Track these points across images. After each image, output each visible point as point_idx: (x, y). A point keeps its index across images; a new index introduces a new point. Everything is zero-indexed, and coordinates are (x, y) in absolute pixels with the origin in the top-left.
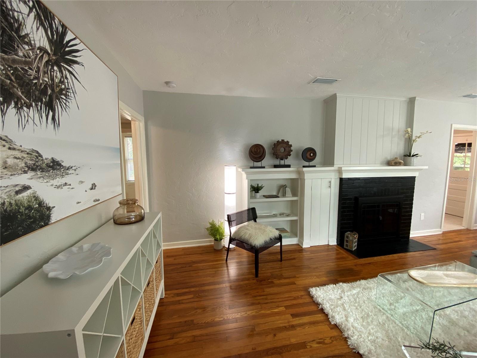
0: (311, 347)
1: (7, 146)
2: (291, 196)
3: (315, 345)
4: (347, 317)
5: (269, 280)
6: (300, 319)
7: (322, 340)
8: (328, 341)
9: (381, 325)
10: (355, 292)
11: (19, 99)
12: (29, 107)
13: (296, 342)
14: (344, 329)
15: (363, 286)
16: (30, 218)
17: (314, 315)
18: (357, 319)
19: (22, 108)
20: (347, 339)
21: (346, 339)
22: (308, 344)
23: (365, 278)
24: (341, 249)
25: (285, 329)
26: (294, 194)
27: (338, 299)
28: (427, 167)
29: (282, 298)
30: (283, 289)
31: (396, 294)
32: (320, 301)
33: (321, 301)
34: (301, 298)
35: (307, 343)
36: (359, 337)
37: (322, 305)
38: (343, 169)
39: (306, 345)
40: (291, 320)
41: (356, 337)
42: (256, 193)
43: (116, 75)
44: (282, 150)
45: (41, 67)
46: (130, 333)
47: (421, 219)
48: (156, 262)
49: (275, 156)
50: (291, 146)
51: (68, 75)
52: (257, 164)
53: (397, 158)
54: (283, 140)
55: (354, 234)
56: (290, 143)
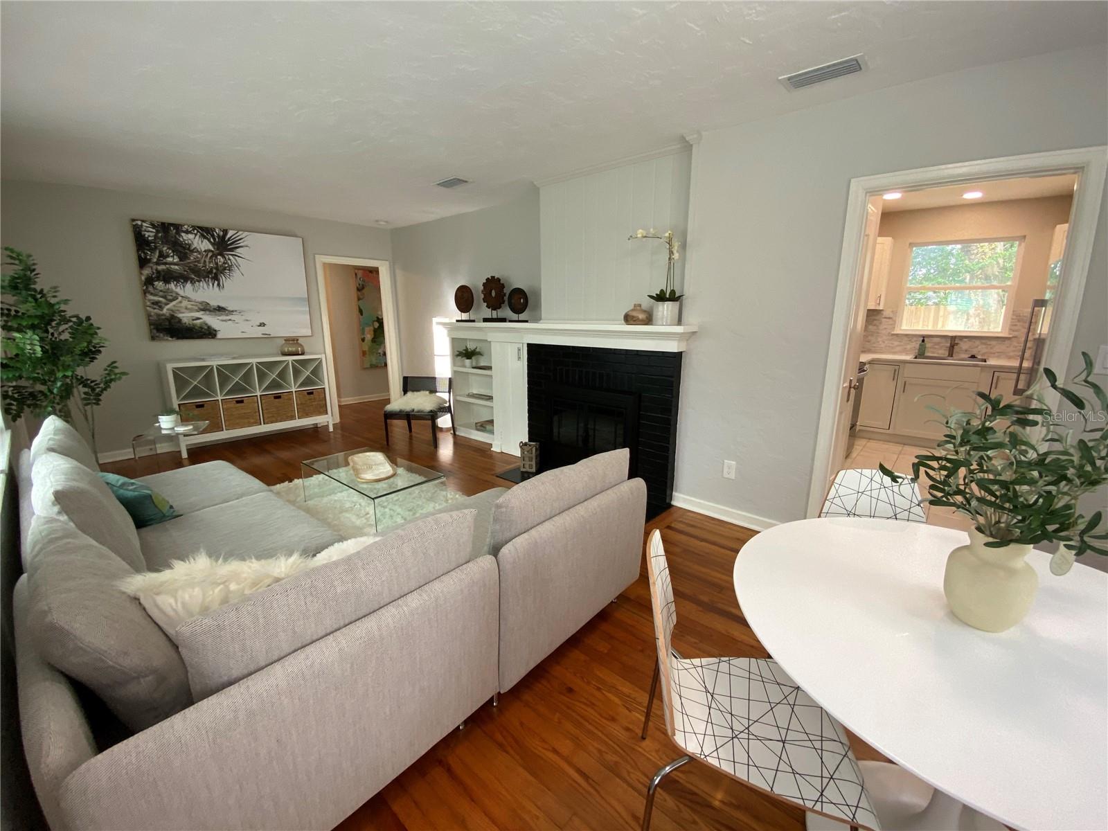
1: (187, 300)
11: (193, 279)
12: (199, 281)
16: (202, 332)
19: (195, 283)
42: (468, 359)
43: (300, 237)
44: (493, 294)
45: (207, 260)
46: (233, 405)
47: (725, 475)
48: (306, 392)
49: (486, 304)
50: (503, 286)
51: (231, 257)
52: (465, 316)
53: (640, 306)
54: (493, 277)
55: (526, 444)
56: (501, 282)
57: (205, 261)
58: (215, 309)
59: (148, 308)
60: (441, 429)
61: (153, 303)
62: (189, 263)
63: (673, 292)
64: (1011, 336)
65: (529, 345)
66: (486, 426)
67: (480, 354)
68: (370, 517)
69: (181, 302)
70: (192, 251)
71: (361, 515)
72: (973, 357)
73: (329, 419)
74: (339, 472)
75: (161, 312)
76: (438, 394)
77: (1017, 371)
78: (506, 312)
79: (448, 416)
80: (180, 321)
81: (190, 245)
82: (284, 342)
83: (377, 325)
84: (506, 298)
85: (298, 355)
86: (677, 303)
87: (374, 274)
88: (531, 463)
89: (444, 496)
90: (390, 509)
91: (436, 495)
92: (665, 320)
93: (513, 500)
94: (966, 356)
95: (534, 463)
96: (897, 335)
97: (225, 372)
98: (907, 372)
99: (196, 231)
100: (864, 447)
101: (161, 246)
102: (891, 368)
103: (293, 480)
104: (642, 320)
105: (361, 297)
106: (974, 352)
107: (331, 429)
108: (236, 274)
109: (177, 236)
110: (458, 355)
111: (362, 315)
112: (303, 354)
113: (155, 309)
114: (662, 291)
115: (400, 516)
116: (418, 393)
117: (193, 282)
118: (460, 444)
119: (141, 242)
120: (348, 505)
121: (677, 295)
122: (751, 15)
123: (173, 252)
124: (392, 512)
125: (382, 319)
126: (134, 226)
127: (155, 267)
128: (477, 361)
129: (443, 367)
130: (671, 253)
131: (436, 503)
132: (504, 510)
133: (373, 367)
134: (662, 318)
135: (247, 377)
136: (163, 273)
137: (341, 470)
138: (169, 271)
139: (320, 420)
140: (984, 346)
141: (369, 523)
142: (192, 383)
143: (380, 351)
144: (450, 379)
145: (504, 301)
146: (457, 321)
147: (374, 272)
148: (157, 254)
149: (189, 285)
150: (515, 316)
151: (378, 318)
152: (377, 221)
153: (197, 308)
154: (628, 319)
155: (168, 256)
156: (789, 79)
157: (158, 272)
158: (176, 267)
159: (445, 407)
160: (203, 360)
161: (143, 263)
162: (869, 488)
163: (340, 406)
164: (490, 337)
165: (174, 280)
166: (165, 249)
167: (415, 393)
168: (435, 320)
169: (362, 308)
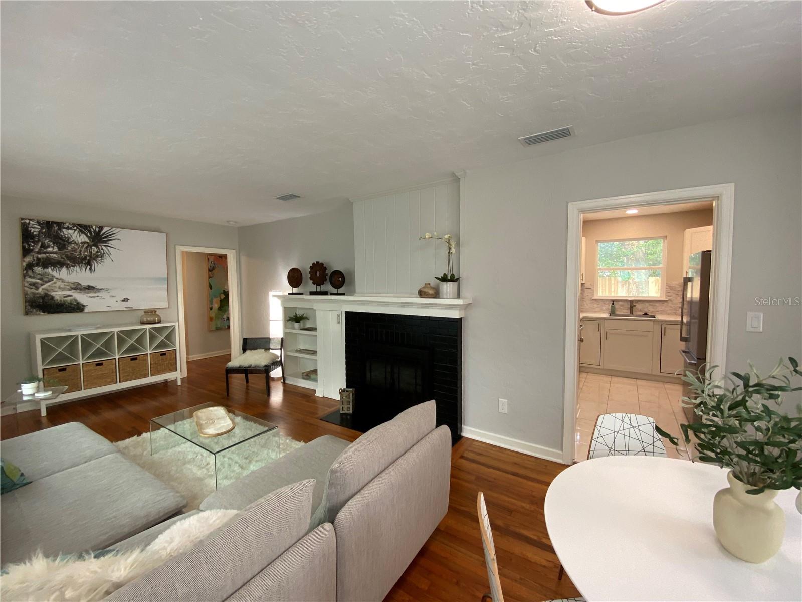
1: (61, 281)
11: (68, 264)
12: (73, 267)
16: (71, 307)
19: (70, 267)
42: (297, 322)
43: (164, 233)
44: (318, 274)
45: (83, 250)
46: (93, 367)
47: (501, 410)
48: (159, 354)
49: (312, 282)
50: (325, 269)
51: (104, 248)
52: (295, 290)
53: (429, 284)
54: (318, 263)
55: (344, 391)
56: (324, 266)
57: (81, 251)
58: (84, 288)
59: (25, 288)
60: (273, 379)
61: (30, 285)
62: (66, 252)
63: (453, 275)
64: (667, 300)
65: (347, 313)
66: (311, 375)
67: (307, 318)
68: (210, 467)
69: (55, 283)
70: (71, 243)
71: (202, 466)
72: (646, 314)
73: (178, 375)
74: (185, 424)
75: (37, 292)
76: (271, 351)
77: (680, 324)
78: (328, 287)
79: (279, 369)
80: (53, 298)
81: (69, 238)
82: (144, 313)
83: (223, 297)
84: (328, 277)
85: (156, 323)
86: (456, 284)
87: (223, 259)
88: (348, 406)
89: (276, 442)
90: (229, 458)
91: (268, 441)
92: (448, 295)
93: (346, 463)
94: (641, 313)
95: (351, 406)
96: (596, 300)
97: (87, 341)
98: (607, 324)
99: (75, 228)
100: (586, 379)
101: (44, 239)
102: (596, 323)
103: (142, 434)
104: (432, 295)
105: (211, 276)
106: (646, 311)
107: (179, 383)
108: (107, 261)
109: (59, 232)
110: (288, 320)
111: (211, 289)
112: (159, 322)
113: (31, 289)
114: (445, 274)
115: (237, 465)
116: (256, 351)
117: (68, 267)
118: (289, 391)
119: (26, 235)
120: (190, 456)
121: (455, 278)
122: (504, 99)
123: (54, 243)
124: (230, 461)
125: (228, 292)
126: (22, 223)
127: (36, 255)
128: (304, 324)
129: (276, 329)
130: (450, 249)
131: (269, 449)
132: (338, 474)
133: (218, 329)
134: (446, 295)
135: (108, 344)
136: (42, 260)
137: (185, 422)
138: (48, 259)
139: (169, 376)
140: (651, 306)
141: (210, 473)
142: (58, 350)
143: (224, 317)
144: (282, 339)
145: (326, 280)
146: (289, 294)
147: (223, 257)
148: (40, 244)
149: (64, 270)
150: (335, 291)
151: (224, 291)
152: (228, 221)
153: (68, 287)
154: (421, 294)
155: (48, 247)
156: (525, 139)
157: (38, 259)
158: (55, 255)
159: (277, 362)
160: (70, 330)
161: (26, 252)
162: (622, 429)
163: (188, 362)
164: (315, 306)
165: (52, 266)
166: (47, 241)
167: (252, 351)
168: (271, 294)
169: (212, 284)
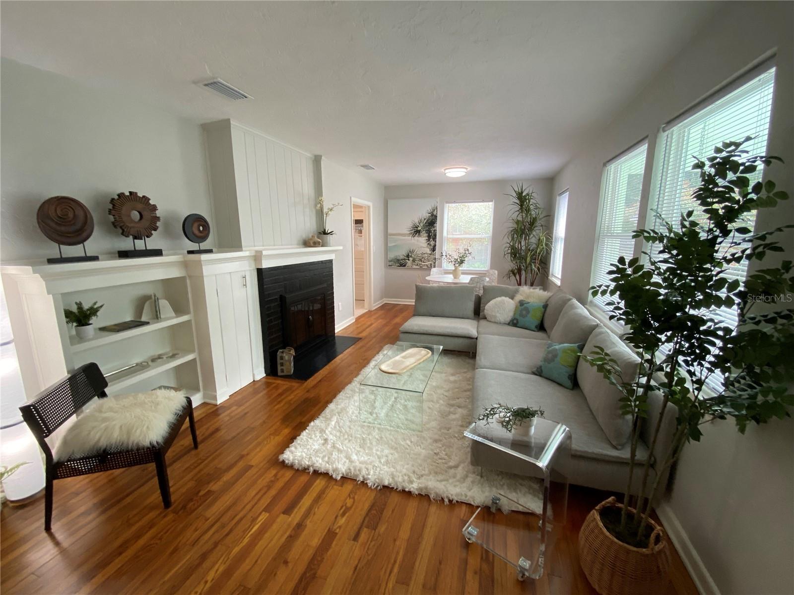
0: (340, 527)
2: (173, 314)
3: (342, 521)
4: (348, 457)
5: (202, 493)
6: (300, 508)
7: (344, 508)
8: (349, 502)
9: (380, 441)
10: (333, 423)
13: (321, 540)
14: (355, 473)
15: (336, 411)
17: (311, 487)
18: (359, 452)
20: (365, 482)
21: (364, 484)
22: (335, 528)
23: (329, 401)
24: (275, 379)
25: (292, 538)
26: (179, 310)
27: (323, 444)
28: (341, 248)
29: (250, 502)
30: (239, 487)
31: (367, 400)
32: (306, 462)
33: (309, 462)
34: (278, 479)
35: (332, 528)
36: (375, 468)
37: (312, 466)
38: (264, 253)
39: (334, 532)
40: (290, 519)
41: (372, 472)
44: (134, 216)
49: (119, 230)
53: (314, 236)
54: (133, 193)
56: (151, 202)
145: (157, 227)
